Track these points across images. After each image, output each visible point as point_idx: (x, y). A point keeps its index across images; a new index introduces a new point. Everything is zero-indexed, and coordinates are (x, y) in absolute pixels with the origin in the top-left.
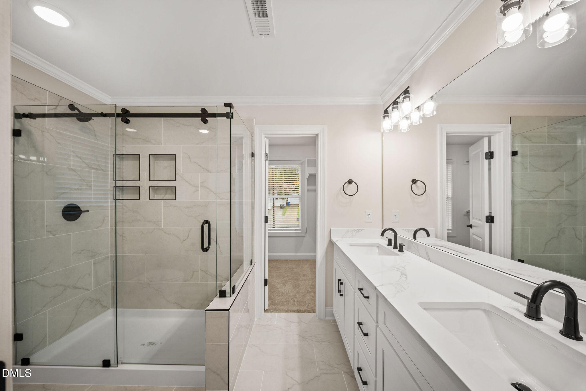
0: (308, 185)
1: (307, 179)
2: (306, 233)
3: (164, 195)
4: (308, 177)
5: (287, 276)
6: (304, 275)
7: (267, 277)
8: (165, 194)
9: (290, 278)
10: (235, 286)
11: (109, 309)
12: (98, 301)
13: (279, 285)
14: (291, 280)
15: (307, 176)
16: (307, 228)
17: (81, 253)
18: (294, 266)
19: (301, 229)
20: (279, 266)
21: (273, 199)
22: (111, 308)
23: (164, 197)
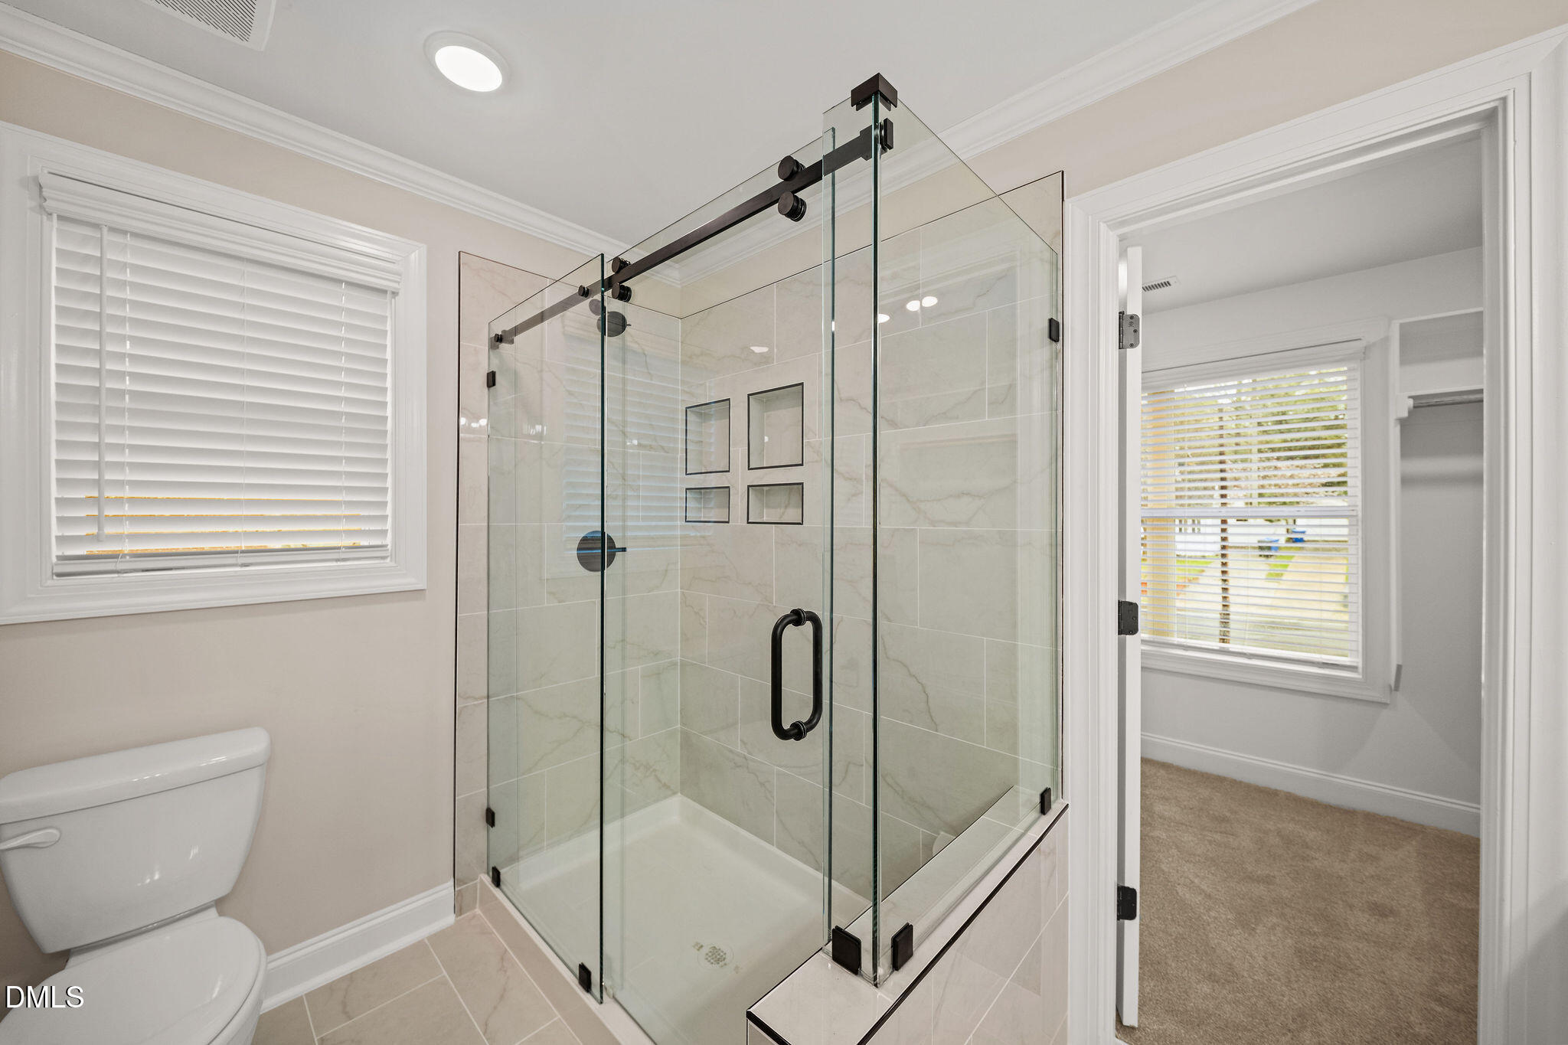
0: (1406, 452)
1: (1403, 423)
2: (1397, 688)
3: (782, 510)
4: (1405, 414)
5: (1267, 880)
6: (1380, 911)
7: (1133, 881)
8: (786, 507)
9: (1286, 894)
10: (907, 931)
11: (675, 793)
12: (651, 770)
13: (1213, 914)
14: (1287, 910)
15: (1402, 407)
16: (1399, 668)
17: (614, 648)
18: (1311, 835)
19: (1360, 665)
20: (1228, 814)
21: (1224, 522)
22: (679, 794)
23: (783, 513)
